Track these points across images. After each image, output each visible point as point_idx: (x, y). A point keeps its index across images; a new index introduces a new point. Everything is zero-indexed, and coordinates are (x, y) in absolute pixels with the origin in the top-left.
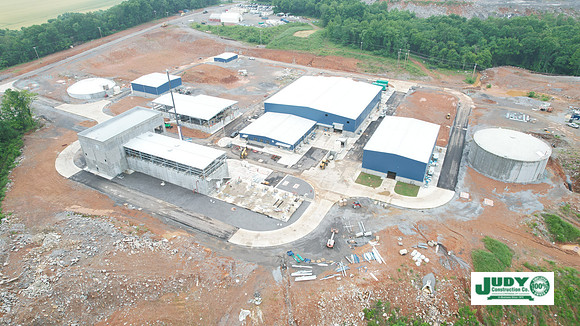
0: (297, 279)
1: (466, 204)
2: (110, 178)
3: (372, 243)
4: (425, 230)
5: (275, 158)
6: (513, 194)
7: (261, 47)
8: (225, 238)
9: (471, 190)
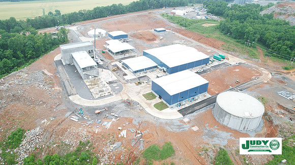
0: (72, 119)
1: (182, 124)
2: (64, 64)
3: (114, 120)
4: (144, 125)
5: (125, 75)
6: (217, 130)
7: (184, 28)
8: (69, 96)
9: (195, 119)
